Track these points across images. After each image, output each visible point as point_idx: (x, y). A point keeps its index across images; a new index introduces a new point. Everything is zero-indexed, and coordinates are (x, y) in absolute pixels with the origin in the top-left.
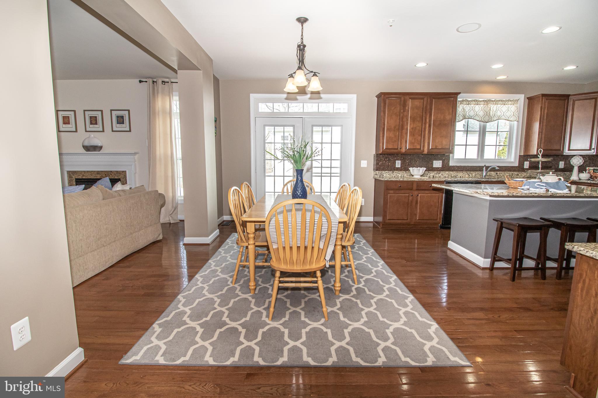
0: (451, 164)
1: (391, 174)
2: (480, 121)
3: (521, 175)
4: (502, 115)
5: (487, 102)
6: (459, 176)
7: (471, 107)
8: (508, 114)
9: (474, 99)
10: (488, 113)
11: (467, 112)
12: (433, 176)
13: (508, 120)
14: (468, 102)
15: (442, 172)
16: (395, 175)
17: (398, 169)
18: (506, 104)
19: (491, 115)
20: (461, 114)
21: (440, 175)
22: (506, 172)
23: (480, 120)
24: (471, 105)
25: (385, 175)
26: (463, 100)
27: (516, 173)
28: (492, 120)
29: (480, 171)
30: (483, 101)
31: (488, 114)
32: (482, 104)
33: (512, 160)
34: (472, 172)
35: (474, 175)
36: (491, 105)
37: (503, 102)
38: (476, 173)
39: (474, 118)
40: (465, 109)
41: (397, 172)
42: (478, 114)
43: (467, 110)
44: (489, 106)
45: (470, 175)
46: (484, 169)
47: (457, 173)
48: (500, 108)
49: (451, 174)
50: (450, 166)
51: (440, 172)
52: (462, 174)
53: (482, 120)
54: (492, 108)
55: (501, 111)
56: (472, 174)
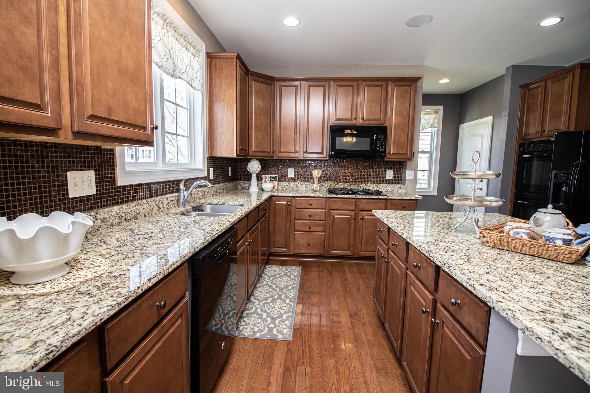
0: (120, 180)
8: (191, 72)
13: (191, 86)
15: (102, 213)
21: (100, 222)
28: (177, 75)
29: (175, 192)
31: (172, 57)
34: (162, 198)
37: (186, 45)
44: (170, 37)
45: (159, 208)
46: (182, 187)
47: (137, 206)
48: (181, 52)
49: (125, 211)
50: (117, 187)
51: (97, 213)
52: (147, 205)
53: (164, 66)
54: (173, 44)
55: (183, 62)
56: (162, 203)
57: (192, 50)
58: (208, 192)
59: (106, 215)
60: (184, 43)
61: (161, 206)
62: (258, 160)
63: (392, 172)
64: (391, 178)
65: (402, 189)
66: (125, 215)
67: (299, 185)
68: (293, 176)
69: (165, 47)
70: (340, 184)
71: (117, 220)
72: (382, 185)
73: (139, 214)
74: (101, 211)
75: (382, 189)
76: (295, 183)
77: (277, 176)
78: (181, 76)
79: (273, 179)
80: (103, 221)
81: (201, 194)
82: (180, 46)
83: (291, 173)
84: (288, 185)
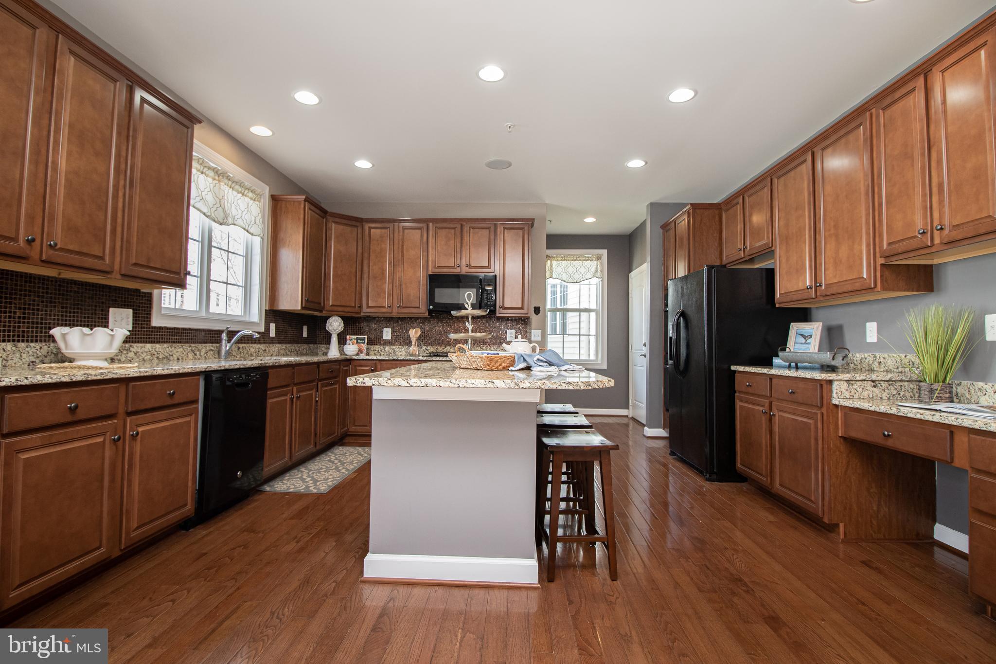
0: (156, 321)
3: (269, 351)
4: (239, 216)
5: (219, 175)
6: (176, 358)
8: (249, 217)
10: (221, 201)
13: (247, 231)
15: (137, 347)
18: (246, 196)
19: (226, 211)
21: (131, 355)
22: (251, 345)
23: (209, 214)
27: (261, 347)
28: (227, 223)
29: (216, 342)
30: (214, 169)
31: (222, 206)
32: (210, 177)
33: (257, 319)
34: (200, 346)
35: (204, 351)
36: (225, 186)
37: (243, 190)
38: (208, 348)
39: (198, 206)
42: (204, 197)
44: (222, 187)
45: (196, 355)
46: (224, 336)
47: (170, 348)
48: (236, 198)
49: (157, 350)
50: (153, 328)
51: (131, 346)
52: (182, 349)
53: (213, 215)
54: (226, 192)
55: (238, 208)
56: (200, 351)
57: (250, 194)
58: (265, 350)
59: (139, 350)
60: (240, 190)
61: (198, 353)
62: (339, 316)
63: (513, 331)
66: (158, 354)
67: (397, 350)
68: (389, 338)
69: (215, 197)
71: (149, 357)
73: (172, 356)
74: (135, 345)
76: (392, 347)
77: (366, 337)
78: (236, 223)
79: (360, 341)
80: (135, 354)
81: (253, 350)
82: (235, 193)
83: (387, 334)
84: (382, 348)
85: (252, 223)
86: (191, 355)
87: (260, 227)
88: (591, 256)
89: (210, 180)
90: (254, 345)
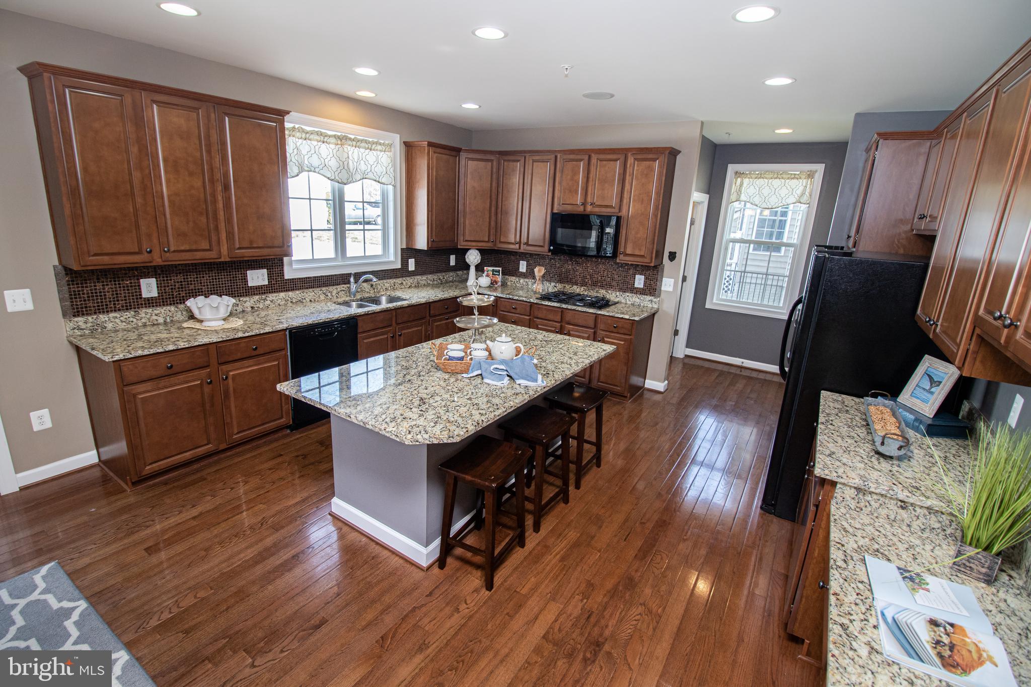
0: (288, 274)
1: (131, 319)
2: (332, 180)
3: (407, 284)
4: (369, 170)
5: (342, 139)
6: (308, 301)
7: (313, 147)
8: (379, 169)
9: (316, 130)
10: (346, 163)
11: (306, 157)
12: (252, 308)
13: (379, 182)
14: (307, 136)
15: (272, 297)
16: (143, 320)
17: (150, 303)
18: (374, 150)
19: (351, 170)
20: (293, 160)
21: (268, 302)
22: (385, 281)
23: (332, 177)
24: (313, 142)
25: (110, 326)
26: (294, 128)
27: (399, 281)
28: (354, 180)
29: (345, 284)
30: (335, 136)
31: (346, 167)
32: (332, 144)
33: (392, 258)
34: (331, 288)
35: (335, 292)
36: (349, 147)
37: (370, 146)
38: (339, 290)
39: (321, 172)
40: (301, 148)
41: (150, 310)
42: (327, 164)
43: (304, 152)
44: (345, 149)
45: (327, 296)
46: (352, 280)
47: (302, 293)
48: (364, 155)
49: (290, 296)
50: (286, 280)
51: (266, 297)
52: (313, 293)
53: (337, 178)
54: (350, 153)
55: (367, 163)
56: (331, 292)
57: (379, 147)
58: (402, 283)
59: (274, 298)
60: (367, 146)
61: (329, 294)
62: (477, 249)
63: (643, 277)
64: (641, 286)
65: (653, 303)
66: (291, 299)
68: (524, 270)
69: (339, 161)
70: (575, 287)
71: (284, 302)
72: (627, 294)
73: (305, 299)
74: (270, 295)
75: (628, 301)
76: (526, 280)
77: (500, 269)
78: (367, 176)
79: (496, 273)
80: (271, 301)
81: (387, 285)
82: (362, 150)
83: (523, 266)
84: (517, 280)
85: (383, 173)
86: (322, 297)
87: (391, 176)
88: (798, 173)
89: (333, 146)
90: (388, 281)
